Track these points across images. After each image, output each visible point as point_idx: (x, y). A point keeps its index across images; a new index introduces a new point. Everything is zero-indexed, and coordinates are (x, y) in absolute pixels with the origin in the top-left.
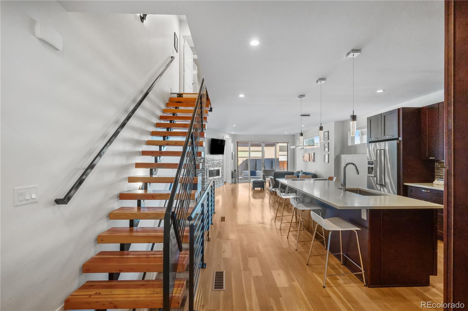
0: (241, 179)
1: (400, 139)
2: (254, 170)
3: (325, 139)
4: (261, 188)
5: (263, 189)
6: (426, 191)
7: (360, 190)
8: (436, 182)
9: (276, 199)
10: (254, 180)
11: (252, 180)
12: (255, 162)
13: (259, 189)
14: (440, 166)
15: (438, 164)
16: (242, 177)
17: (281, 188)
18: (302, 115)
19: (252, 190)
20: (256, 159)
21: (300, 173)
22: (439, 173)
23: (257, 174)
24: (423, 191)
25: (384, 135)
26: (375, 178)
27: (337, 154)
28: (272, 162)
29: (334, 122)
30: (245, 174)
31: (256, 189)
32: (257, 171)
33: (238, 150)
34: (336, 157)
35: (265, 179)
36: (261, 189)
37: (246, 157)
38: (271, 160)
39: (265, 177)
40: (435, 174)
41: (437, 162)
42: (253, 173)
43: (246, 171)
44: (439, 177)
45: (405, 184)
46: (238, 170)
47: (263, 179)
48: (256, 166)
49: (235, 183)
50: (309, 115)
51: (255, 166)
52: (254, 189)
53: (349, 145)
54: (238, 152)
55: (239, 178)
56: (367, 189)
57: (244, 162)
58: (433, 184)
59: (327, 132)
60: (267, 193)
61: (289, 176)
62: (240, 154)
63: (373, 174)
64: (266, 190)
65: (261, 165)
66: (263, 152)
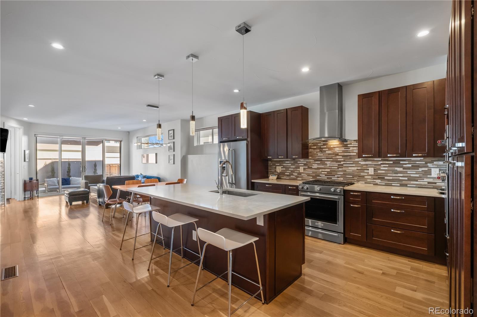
0: (44, 192)
1: (249, 139)
2: (66, 177)
3: (170, 138)
4: (83, 200)
5: (87, 202)
6: (269, 186)
7: (228, 191)
8: (271, 177)
9: (113, 213)
10: (71, 190)
11: (68, 191)
12: (68, 166)
13: (80, 203)
14: (272, 164)
15: (270, 162)
16: (44, 189)
17: (119, 198)
18: (149, 106)
19: (67, 206)
20: (69, 161)
21: (140, 177)
22: (271, 170)
23: (71, 182)
24: (267, 185)
25: (235, 136)
26: (227, 177)
27: (184, 154)
28: (95, 166)
29: (180, 120)
30: (50, 183)
31: (74, 203)
32: (72, 177)
33: (38, 148)
34: (182, 157)
35: (89, 189)
36: (83, 203)
37: (51, 159)
38: (94, 163)
39: (89, 185)
40: (269, 171)
41: (269, 161)
42: (66, 182)
43: (51, 179)
44: (272, 173)
45: (253, 181)
46: (38, 178)
47: (86, 188)
48: (69, 172)
49: (31, 198)
50: (158, 107)
51: (67, 172)
52: (71, 204)
53: (195, 146)
54: (38, 152)
55: (40, 189)
56: (231, 189)
57: (46, 166)
58: (269, 179)
59: (173, 131)
60: (93, 206)
61: (131, 181)
62: (40, 155)
63: (225, 173)
64: (91, 203)
65: (81, 169)
66: (83, 152)
